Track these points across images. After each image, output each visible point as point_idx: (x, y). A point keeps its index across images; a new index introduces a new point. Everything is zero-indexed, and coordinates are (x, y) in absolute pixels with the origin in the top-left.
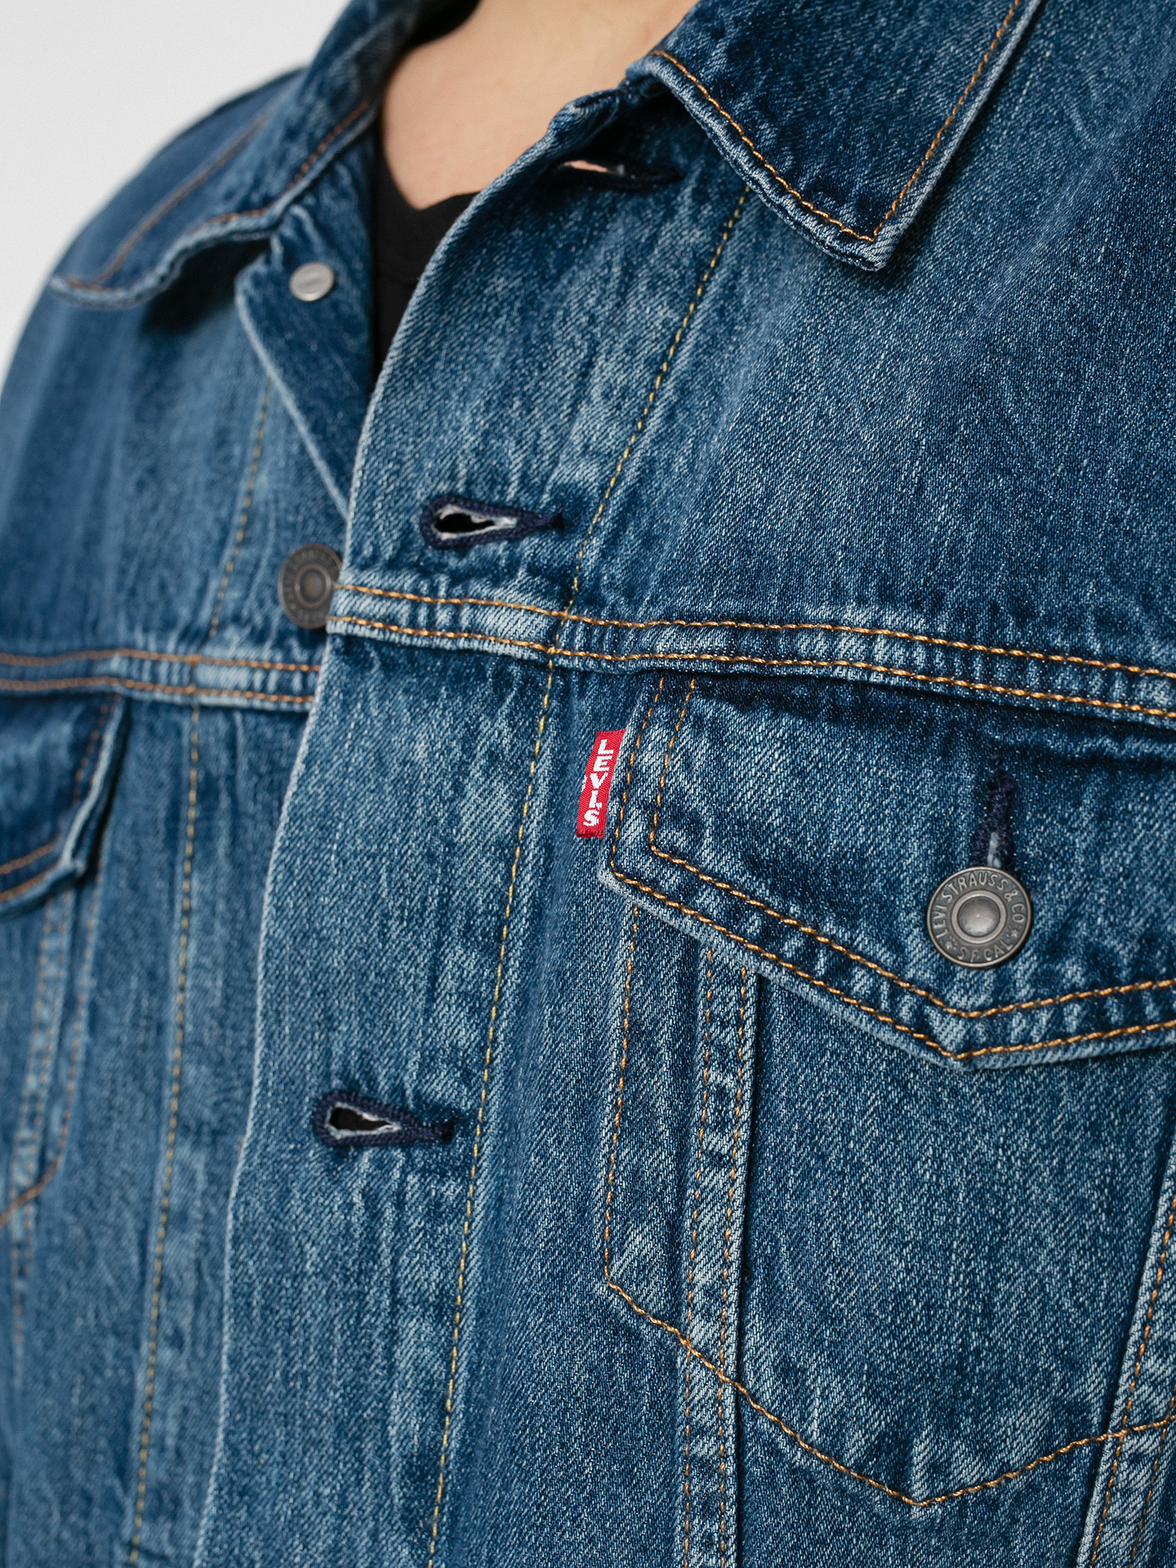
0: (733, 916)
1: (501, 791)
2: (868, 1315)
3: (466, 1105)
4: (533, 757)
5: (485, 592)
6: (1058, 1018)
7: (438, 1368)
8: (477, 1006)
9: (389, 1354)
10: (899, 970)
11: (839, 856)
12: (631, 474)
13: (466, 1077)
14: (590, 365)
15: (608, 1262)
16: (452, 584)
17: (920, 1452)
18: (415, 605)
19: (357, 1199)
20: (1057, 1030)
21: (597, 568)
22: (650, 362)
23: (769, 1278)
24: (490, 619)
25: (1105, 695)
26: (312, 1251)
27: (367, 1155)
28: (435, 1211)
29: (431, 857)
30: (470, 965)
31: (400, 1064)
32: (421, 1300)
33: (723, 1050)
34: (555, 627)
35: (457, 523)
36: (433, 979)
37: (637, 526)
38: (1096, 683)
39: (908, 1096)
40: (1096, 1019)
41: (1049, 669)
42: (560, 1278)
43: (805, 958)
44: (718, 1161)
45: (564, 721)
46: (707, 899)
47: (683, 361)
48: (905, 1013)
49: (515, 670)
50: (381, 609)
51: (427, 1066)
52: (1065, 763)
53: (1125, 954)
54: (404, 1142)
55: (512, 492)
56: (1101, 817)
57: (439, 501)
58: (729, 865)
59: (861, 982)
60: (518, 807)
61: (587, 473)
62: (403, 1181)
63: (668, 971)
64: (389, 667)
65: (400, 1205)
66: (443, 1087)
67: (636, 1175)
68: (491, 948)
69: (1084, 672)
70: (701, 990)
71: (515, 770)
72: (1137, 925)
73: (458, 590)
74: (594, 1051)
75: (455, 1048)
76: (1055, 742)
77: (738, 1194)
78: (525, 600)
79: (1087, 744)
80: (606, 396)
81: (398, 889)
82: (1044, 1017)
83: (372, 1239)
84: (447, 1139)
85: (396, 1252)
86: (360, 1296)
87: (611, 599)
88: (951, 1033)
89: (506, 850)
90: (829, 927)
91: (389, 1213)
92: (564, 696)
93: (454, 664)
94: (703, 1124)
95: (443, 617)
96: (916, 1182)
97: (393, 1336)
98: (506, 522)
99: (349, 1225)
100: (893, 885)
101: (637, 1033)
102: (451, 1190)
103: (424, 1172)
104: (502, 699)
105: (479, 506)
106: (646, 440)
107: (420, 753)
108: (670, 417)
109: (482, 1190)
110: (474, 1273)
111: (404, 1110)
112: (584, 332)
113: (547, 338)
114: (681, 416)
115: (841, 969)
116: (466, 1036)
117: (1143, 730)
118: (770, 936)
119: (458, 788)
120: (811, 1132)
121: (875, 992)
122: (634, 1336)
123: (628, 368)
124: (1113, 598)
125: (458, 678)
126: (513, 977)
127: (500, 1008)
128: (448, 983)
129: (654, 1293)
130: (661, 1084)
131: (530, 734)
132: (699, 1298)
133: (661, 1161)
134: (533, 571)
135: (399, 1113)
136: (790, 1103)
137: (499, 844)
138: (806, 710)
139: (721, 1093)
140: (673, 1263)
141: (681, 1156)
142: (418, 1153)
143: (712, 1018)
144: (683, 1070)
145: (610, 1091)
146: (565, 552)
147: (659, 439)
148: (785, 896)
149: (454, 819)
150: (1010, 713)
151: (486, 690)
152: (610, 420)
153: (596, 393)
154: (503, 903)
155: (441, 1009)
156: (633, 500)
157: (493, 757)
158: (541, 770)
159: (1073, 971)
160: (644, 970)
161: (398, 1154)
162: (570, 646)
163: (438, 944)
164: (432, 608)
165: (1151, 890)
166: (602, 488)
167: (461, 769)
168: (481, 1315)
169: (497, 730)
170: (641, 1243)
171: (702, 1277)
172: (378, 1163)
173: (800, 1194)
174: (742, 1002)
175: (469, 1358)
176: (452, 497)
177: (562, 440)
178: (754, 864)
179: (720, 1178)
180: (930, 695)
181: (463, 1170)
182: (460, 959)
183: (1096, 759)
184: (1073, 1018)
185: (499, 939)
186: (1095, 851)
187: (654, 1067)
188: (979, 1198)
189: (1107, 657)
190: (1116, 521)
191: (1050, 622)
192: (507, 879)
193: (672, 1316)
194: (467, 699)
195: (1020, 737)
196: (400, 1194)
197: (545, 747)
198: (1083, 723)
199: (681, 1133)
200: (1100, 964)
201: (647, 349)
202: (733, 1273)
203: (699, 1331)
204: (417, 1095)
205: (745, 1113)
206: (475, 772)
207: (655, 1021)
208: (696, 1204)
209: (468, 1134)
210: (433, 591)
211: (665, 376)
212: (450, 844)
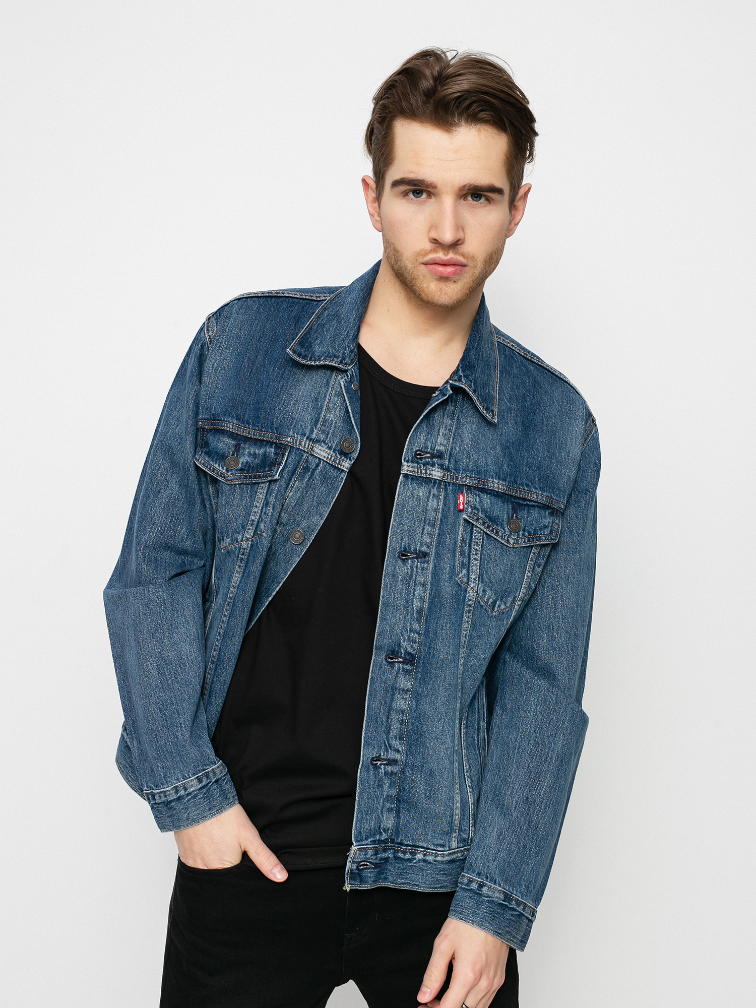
0: (484, 523)
1: (435, 501)
2: (497, 582)
3: (428, 551)
4: (440, 495)
5: (431, 468)
6: (525, 540)
7: (423, 594)
8: (430, 535)
9: (414, 593)
10: (505, 533)
11: (495, 516)
12: (450, 449)
13: (428, 547)
14: (439, 429)
15: (458, 575)
16: (424, 466)
17: (498, 603)
18: (418, 469)
19: (409, 567)
20: (524, 542)
21: (448, 465)
22: (449, 430)
23: (482, 577)
24: (434, 473)
25: (528, 496)
26: (400, 577)
27: (409, 560)
28: (423, 569)
29: (423, 511)
30: (430, 529)
31: (416, 545)
32: (420, 584)
33: (477, 543)
34: (444, 475)
35: (420, 454)
36: (423, 531)
37: (453, 459)
38: (527, 494)
39: (503, 551)
40: (529, 541)
41: (520, 492)
42: (451, 577)
43: (493, 530)
44: (476, 559)
45: (446, 490)
46: (480, 521)
47: (453, 430)
48: (506, 539)
49: (438, 481)
50: (413, 470)
51: (421, 545)
52: (523, 505)
53: (532, 532)
54: (416, 558)
55: (429, 450)
56: (528, 513)
57: (417, 451)
58: (483, 516)
59: (500, 534)
60: (438, 503)
61: (442, 448)
62: (417, 564)
63: (469, 531)
64: (412, 479)
65: (417, 568)
66: (424, 549)
67: (463, 562)
68: (433, 526)
69: (525, 493)
70: (474, 534)
71: (437, 497)
72: (533, 528)
73: (425, 467)
74: (456, 543)
75: (426, 542)
76: (521, 502)
77: (479, 564)
78: (439, 470)
79: (526, 503)
80: (442, 435)
81: (417, 516)
82: (523, 540)
83: (412, 574)
84: (425, 557)
85: (416, 576)
86: (409, 584)
87: (453, 471)
88: (512, 542)
89: (436, 510)
90: (495, 526)
91: (415, 570)
92: (445, 486)
93: (424, 479)
94: (473, 554)
95: (424, 471)
96: (504, 563)
97: (414, 590)
98: (429, 455)
99: (408, 572)
100: (503, 521)
101: (463, 540)
102: (426, 565)
103: (421, 563)
104: (435, 486)
105: (422, 452)
106: (451, 443)
107: (421, 494)
108: (453, 440)
109: (431, 566)
110: (430, 578)
111: (417, 553)
112: (439, 424)
113: (433, 424)
114: (455, 440)
115: (497, 532)
116: (428, 540)
117: (532, 501)
118: (488, 527)
119: (428, 500)
120: (489, 556)
121: (502, 535)
122: (461, 586)
123: (446, 430)
124: (527, 482)
125: (425, 482)
126: (437, 531)
127: (435, 536)
128: (425, 531)
129: (465, 580)
130: (467, 548)
131: (439, 492)
132: (473, 580)
133: (466, 560)
134: (438, 465)
135: (416, 553)
136: (486, 551)
137: (435, 509)
138: (490, 494)
139: (476, 549)
140: (469, 575)
141: (469, 559)
142: (419, 560)
143: (476, 539)
144: (470, 546)
145: (458, 549)
146: (442, 461)
147: (452, 443)
148: (490, 521)
149: (427, 505)
150: (516, 497)
151: (432, 484)
152: (444, 439)
153: (441, 434)
154: (435, 519)
155: (424, 536)
156: (450, 454)
157: (434, 495)
158: (442, 497)
159: (526, 534)
160: (465, 531)
161: (415, 560)
162: (447, 478)
163: (424, 525)
164: (421, 470)
165: (535, 523)
166: (445, 451)
167: (428, 497)
168: (431, 585)
169: (434, 491)
170: (464, 572)
171: (473, 577)
172: (413, 562)
173: (487, 565)
174: (481, 536)
175: (429, 593)
176: (419, 450)
177: (436, 442)
178: (486, 516)
179: (476, 562)
180: (506, 494)
181: (428, 562)
182: (428, 528)
183: (527, 505)
184: (526, 540)
185: (434, 524)
186: (527, 517)
187: (466, 545)
188: (511, 566)
189: (527, 490)
190: (526, 470)
191: (519, 484)
192: (436, 515)
193: (468, 583)
194: (429, 486)
195: (517, 501)
196: (417, 566)
197: (443, 494)
198: (524, 499)
199: (469, 555)
200: (529, 533)
201: (448, 428)
202: (477, 576)
203: (472, 585)
204: (419, 550)
205: (480, 552)
206: (431, 498)
207: (466, 539)
208: (472, 566)
209: (429, 556)
210: (421, 467)
211: (451, 432)
212: (427, 509)
